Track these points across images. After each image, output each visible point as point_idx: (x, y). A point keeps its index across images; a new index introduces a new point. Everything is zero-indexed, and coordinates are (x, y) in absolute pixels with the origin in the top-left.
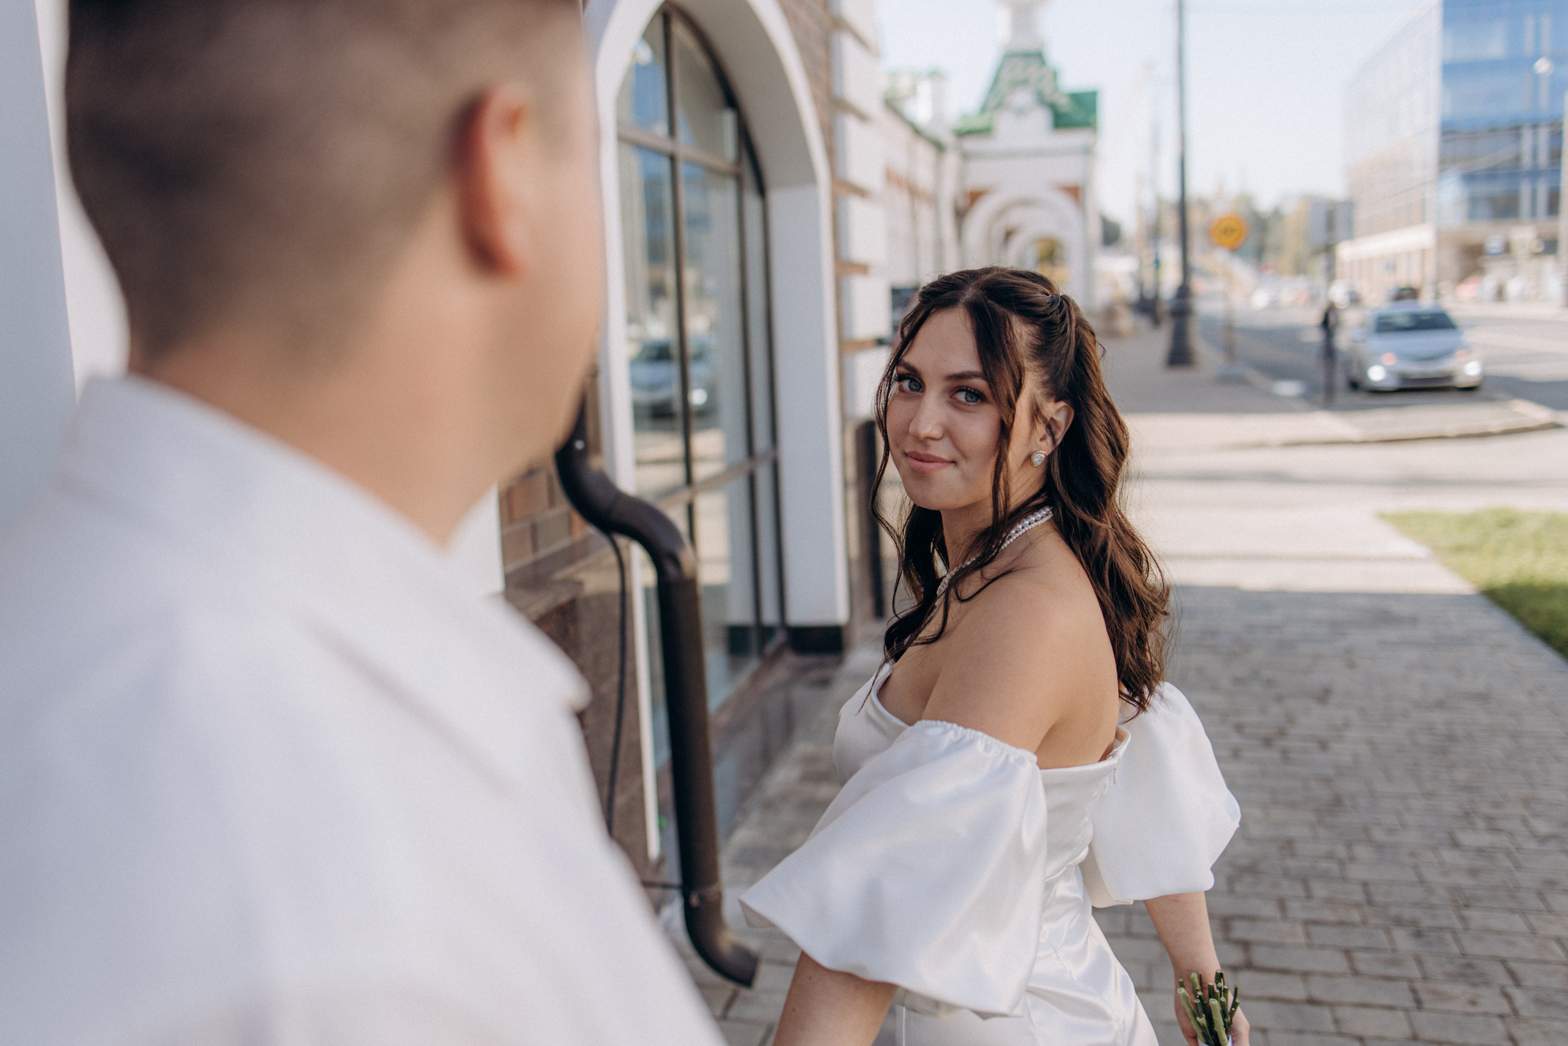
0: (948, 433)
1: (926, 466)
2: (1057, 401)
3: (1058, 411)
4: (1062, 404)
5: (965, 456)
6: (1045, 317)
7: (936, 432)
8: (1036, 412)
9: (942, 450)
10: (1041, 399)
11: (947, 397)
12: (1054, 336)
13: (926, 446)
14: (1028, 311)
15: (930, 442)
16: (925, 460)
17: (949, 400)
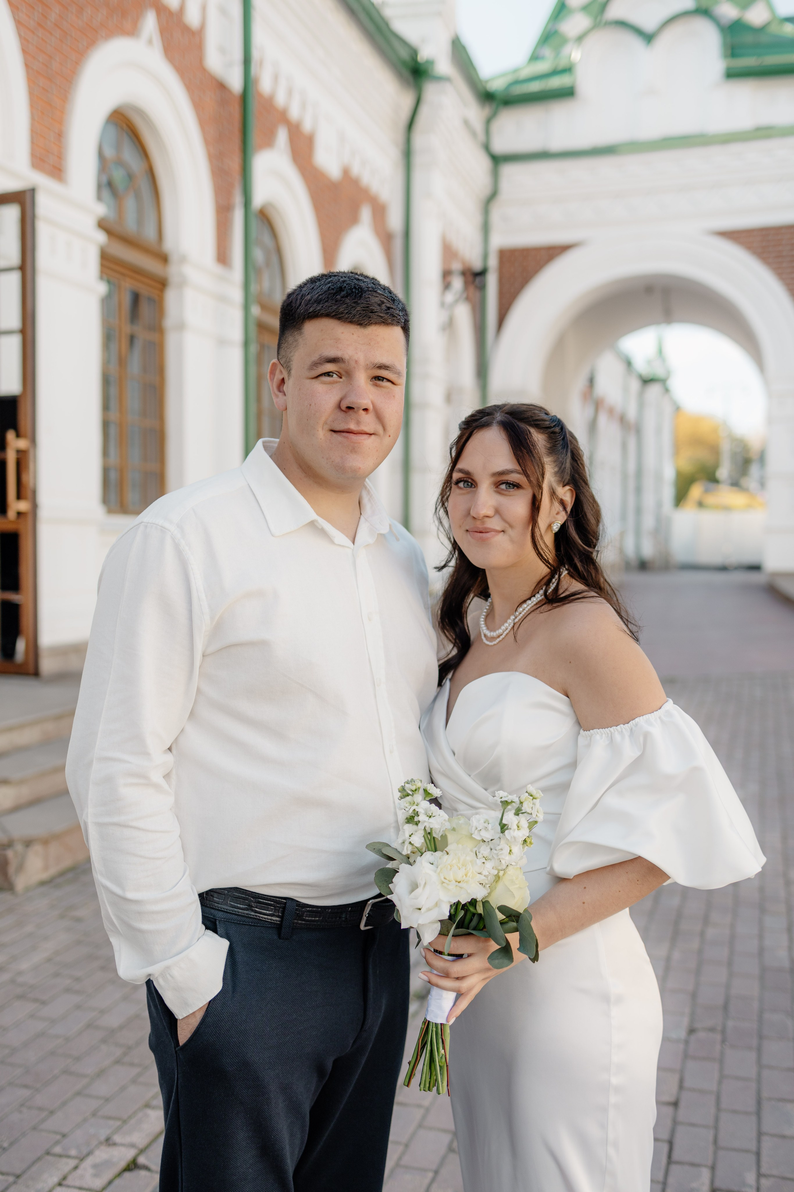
0: (497, 512)
1: (484, 535)
2: (564, 486)
3: (565, 493)
4: (568, 488)
5: (511, 526)
6: (550, 428)
7: (490, 512)
8: (553, 493)
9: (495, 524)
10: (555, 485)
11: (493, 488)
12: (558, 441)
13: (483, 523)
14: (538, 425)
15: (486, 519)
16: (483, 531)
17: (495, 489)
